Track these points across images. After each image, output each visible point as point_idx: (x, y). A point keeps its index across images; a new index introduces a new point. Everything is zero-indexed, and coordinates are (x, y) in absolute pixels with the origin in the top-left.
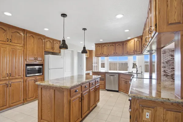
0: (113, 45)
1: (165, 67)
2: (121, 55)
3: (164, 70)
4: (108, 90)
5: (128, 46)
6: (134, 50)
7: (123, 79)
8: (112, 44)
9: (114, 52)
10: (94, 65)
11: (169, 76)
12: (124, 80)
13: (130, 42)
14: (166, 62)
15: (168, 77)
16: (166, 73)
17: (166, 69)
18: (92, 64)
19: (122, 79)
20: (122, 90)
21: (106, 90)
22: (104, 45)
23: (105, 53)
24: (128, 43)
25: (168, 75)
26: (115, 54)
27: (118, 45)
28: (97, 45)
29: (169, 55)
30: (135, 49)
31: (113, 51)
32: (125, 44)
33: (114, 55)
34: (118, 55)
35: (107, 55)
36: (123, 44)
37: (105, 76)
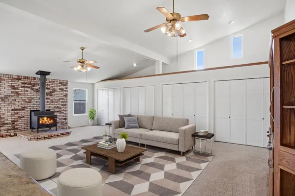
11: (7, 124)
14: (1, 98)
16: (1, 118)
25: (5, 122)
29: (9, 86)
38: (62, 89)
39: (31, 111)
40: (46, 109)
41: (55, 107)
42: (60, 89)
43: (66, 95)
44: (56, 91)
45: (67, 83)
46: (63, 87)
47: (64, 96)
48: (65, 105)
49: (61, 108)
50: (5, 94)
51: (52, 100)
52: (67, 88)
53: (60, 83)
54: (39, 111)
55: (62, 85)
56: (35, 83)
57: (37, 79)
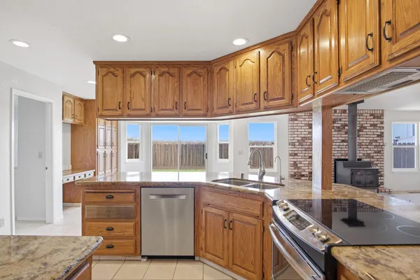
0: (172, 71)
1: (296, 155)
2: (202, 112)
3: (295, 162)
4: (151, 258)
5: (231, 77)
6: (256, 91)
7: (214, 210)
8: (166, 70)
9: (176, 100)
10: (100, 150)
11: (303, 176)
12: (221, 212)
13: (239, 61)
14: (298, 141)
15: (303, 178)
16: (298, 168)
17: (298, 159)
18: (95, 146)
19: (208, 209)
20: (209, 256)
21: (143, 257)
22: (133, 71)
23: (138, 103)
24: (231, 66)
25: (303, 173)
26: (180, 110)
27: (189, 75)
28: (105, 68)
29: (306, 125)
30: (263, 89)
31: (170, 96)
32: (216, 70)
33: (176, 112)
34: (190, 112)
35: (148, 111)
36: (210, 72)
37: (138, 199)
38: (374, 125)
39: (336, 160)
40: (358, 157)
41: (364, 154)
42: (371, 125)
43: (381, 135)
44: (365, 128)
45: (382, 115)
46: (375, 121)
47: (378, 136)
48: (379, 152)
49: (373, 158)
50: (302, 136)
51: (360, 143)
52: (382, 123)
53: (371, 115)
54: (347, 160)
55: (374, 118)
56: (335, 117)
57: (338, 111)
